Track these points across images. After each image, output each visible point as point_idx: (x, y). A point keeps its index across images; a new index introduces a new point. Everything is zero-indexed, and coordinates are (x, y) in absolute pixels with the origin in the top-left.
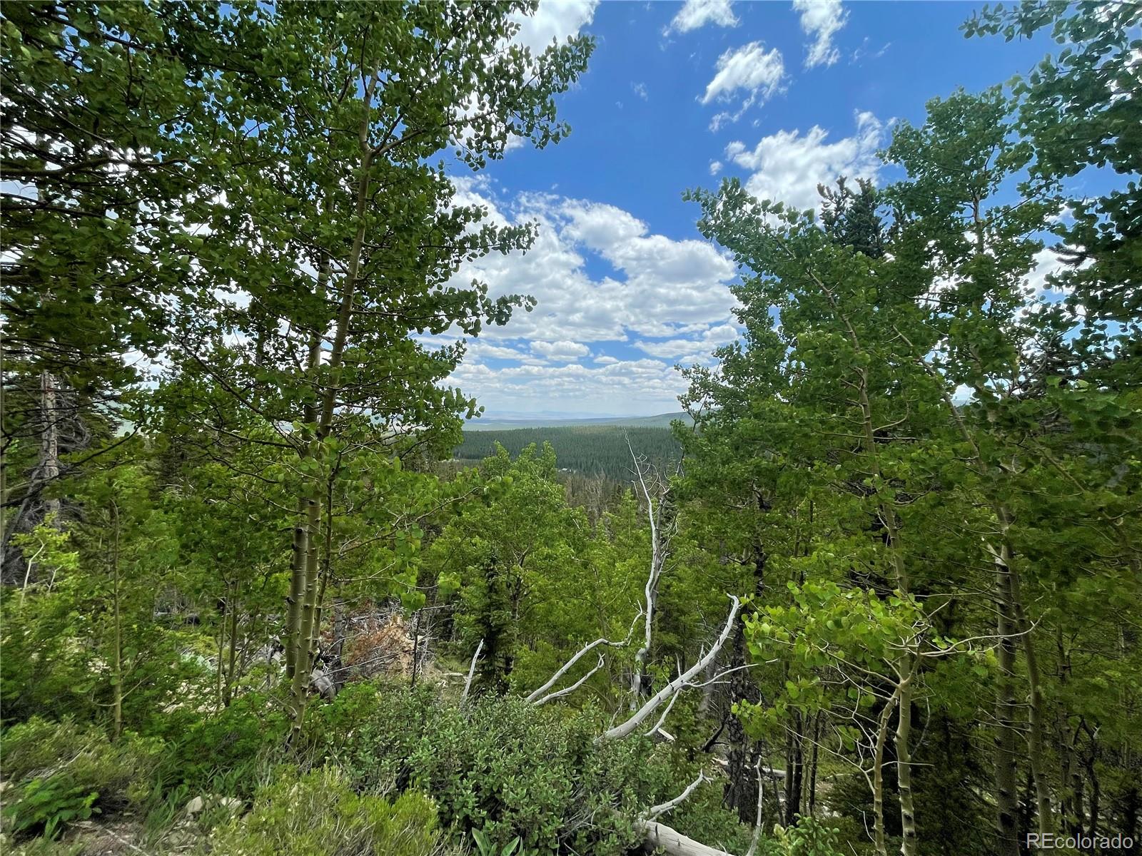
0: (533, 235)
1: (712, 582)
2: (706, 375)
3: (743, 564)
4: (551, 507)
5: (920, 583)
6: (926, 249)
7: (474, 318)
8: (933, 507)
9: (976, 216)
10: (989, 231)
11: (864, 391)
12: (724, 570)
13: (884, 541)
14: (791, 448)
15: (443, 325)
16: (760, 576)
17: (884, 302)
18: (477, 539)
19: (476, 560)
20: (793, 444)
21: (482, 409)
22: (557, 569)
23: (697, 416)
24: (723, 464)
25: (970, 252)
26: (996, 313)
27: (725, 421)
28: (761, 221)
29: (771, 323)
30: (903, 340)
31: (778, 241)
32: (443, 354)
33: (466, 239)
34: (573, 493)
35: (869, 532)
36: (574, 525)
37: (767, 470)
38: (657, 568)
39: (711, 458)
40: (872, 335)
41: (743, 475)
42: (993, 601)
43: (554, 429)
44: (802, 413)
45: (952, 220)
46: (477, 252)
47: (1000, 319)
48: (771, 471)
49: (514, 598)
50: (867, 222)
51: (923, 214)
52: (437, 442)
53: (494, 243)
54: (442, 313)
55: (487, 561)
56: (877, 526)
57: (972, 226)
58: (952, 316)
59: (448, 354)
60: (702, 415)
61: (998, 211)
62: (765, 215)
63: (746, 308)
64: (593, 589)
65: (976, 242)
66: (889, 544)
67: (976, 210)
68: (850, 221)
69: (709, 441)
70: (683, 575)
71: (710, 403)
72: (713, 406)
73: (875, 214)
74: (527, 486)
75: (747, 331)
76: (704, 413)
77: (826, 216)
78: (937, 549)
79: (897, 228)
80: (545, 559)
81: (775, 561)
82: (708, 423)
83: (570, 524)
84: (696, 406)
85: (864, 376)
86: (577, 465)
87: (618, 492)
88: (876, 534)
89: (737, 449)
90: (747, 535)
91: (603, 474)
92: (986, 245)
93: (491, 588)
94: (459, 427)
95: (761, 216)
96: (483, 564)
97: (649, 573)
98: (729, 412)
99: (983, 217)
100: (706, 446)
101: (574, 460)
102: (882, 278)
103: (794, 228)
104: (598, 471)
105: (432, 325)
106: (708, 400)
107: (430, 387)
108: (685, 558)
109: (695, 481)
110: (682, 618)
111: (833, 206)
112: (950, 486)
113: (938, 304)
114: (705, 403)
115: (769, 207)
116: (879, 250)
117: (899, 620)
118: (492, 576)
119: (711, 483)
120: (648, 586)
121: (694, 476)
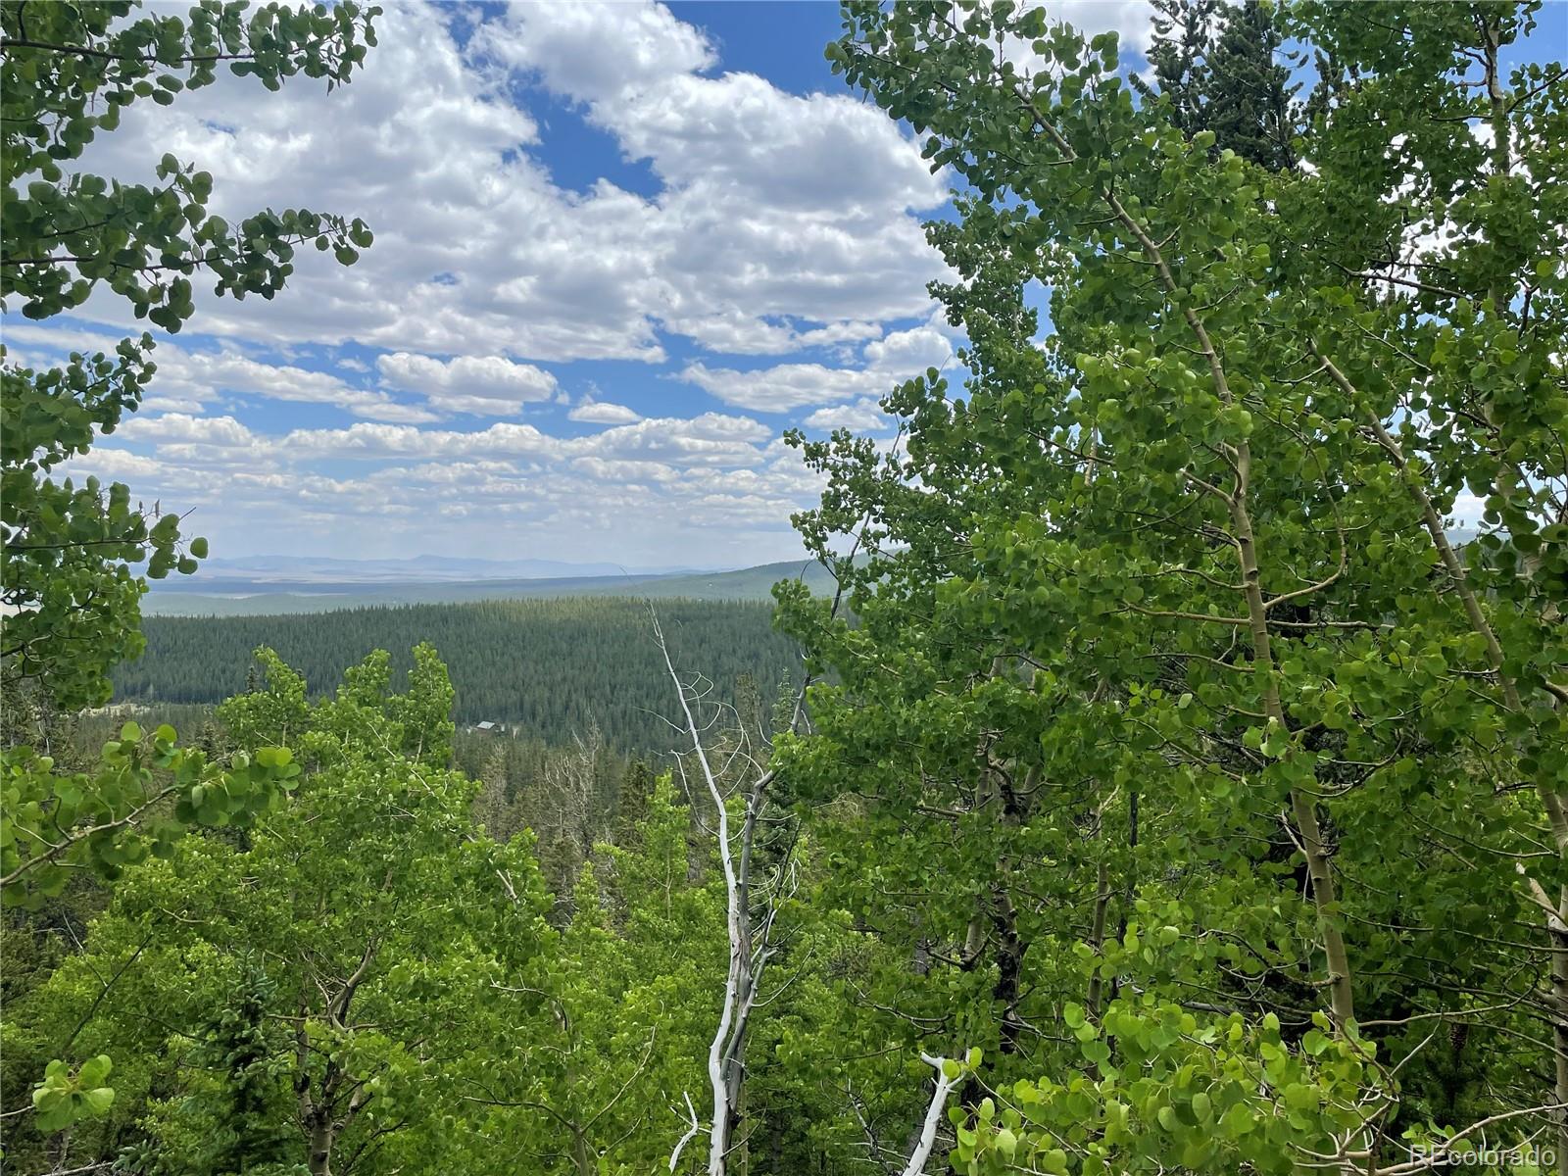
0: (359, 38)
1: (886, 1025)
2: (869, 460)
3: (967, 967)
4: (434, 841)
5: (1384, 989)
6: (1387, 155)
7: (168, 277)
8: (1408, 796)
9: (1490, 81)
10: (1519, 120)
11: (1242, 505)
12: (918, 988)
13: (1299, 889)
14: (1074, 651)
15: (65, 289)
16: (1011, 998)
17: (1296, 282)
18: (201, 949)
19: (193, 1015)
20: (1077, 641)
21: (199, 548)
22: (452, 1021)
23: (844, 570)
24: (910, 698)
25: (1481, 169)
26: (1540, 319)
27: (916, 583)
28: (990, 54)
29: (1029, 327)
30: (1336, 379)
31: (1031, 107)
32: (76, 380)
33: (142, 32)
34: (510, 793)
35: (1267, 866)
36: (500, 888)
37: (1021, 710)
38: (741, 996)
39: (881, 683)
40: (1263, 363)
41: (959, 724)
42: (1547, 1022)
43: (452, 608)
44: (1093, 561)
45: (1442, 88)
46: (184, 73)
47: (1547, 335)
48: (1030, 713)
49: (318, 1120)
50: (1255, 79)
51: (1380, 67)
52: (56, 650)
53: (233, 50)
54: (61, 250)
55: (228, 1016)
56: (1280, 851)
57: (1484, 107)
58: (1446, 322)
59: (91, 378)
60: (856, 565)
61: (1535, 75)
62: (1000, 38)
63: (968, 285)
64: (556, 1072)
65: (1492, 145)
66: (1310, 894)
67: (1491, 68)
68: (1217, 72)
69: (875, 635)
70: (816, 1010)
71: (878, 536)
72: (885, 544)
73: (1276, 59)
74: (353, 779)
75: (969, 345)
76: (862, 559)
77: (1162, 52)
78: (1421, 902)
79: (1325, 97)
80: (412, 994)
81: (1047, 956)
82: (873, 587)
83: (487, 882)
84: (840, 544)
85: (1242, 468)
86: (524, 712)
87: (638, 784)
88: (1280, 868)
89: (946, 656)
90: (975, 887)
91: (596, 735)
92: (1514, 156)
93: (244, 1099)
94: (130, 603)
95: (991, 43)
96: (215, 1026)
97: (720, 1012)
98: (926, 560)
99: (1505, 88)
100: (867, 649)
101: (514, 696)
102: (1288, 220)
103: (1073, 77)
104: (582, 724)
105: (28, 286)
106: (872, 527)
107: (25, 478)
108: (821, 962)
109: (839, 746)
110: (814, 1131)
111: (1178, 32)
112: (1445, 741)
113: (1414, 292)
114: (865, 534)
115: (1011, 18)
116: (1285, 151)
117: (1324, 1089)
118: (246, 1060)
119: (881, 749)
120: (715, 1048)
121: (835, 734)
